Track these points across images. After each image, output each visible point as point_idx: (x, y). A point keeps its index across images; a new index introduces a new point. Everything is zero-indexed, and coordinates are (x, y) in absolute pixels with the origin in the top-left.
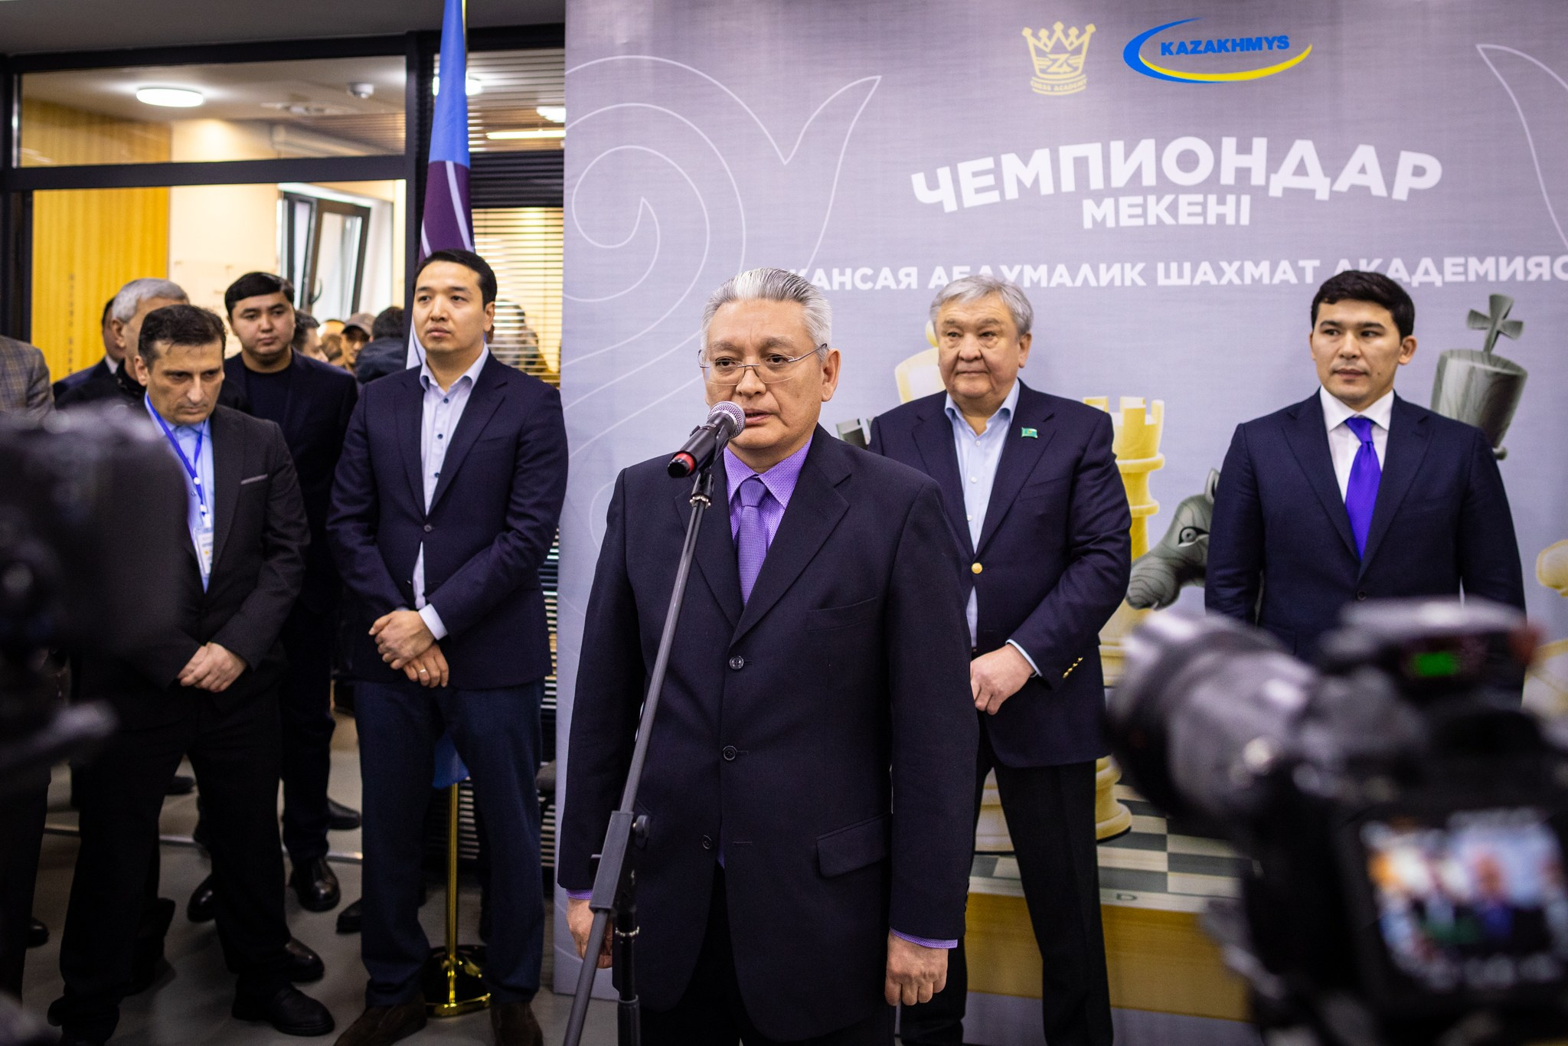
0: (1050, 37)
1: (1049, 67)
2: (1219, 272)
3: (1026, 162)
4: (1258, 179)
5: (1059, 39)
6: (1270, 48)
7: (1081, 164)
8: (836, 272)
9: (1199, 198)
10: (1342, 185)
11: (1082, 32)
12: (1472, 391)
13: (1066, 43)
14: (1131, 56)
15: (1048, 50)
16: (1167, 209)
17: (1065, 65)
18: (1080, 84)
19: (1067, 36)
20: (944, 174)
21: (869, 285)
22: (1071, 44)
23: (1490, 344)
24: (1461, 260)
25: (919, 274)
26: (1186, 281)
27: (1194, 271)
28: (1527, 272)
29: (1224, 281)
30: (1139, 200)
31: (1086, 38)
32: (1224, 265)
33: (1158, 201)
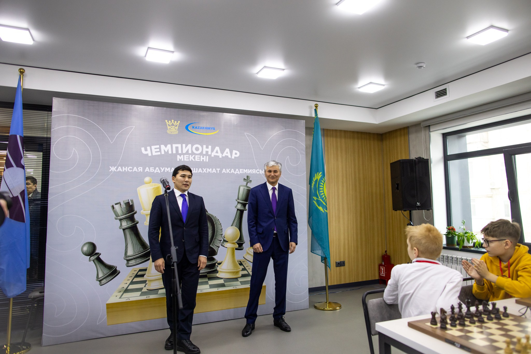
0: (171, 122)
1: (171, 128)
2: (203, 170)
3: (166, 147)
4: (210, 153)
5: (173, 123)
6: (212, 129)
7: (177, 148)
8: (123, 167)
9: (199, 156)
10: (224, 155)
11: (177, 122)
12: (244, 192)
13: (174, 124)
14: (187, 128)
15: (170, 125)
16: (193, 158)
17: (174, 128)
18: (177, 132)
19: (174, 123)
20: (148, 148)
21: (131, 171)
22: (175, 124)
23: (247, 184)
24: (242, 170)
25: (143, 169)
26: (197, 172)
27: (198, 170)
28: (252, 172)
29: (204, 172)
30: (188, 156)
31: (178, 123)
32: (204, 169)
33: (192, 156)
